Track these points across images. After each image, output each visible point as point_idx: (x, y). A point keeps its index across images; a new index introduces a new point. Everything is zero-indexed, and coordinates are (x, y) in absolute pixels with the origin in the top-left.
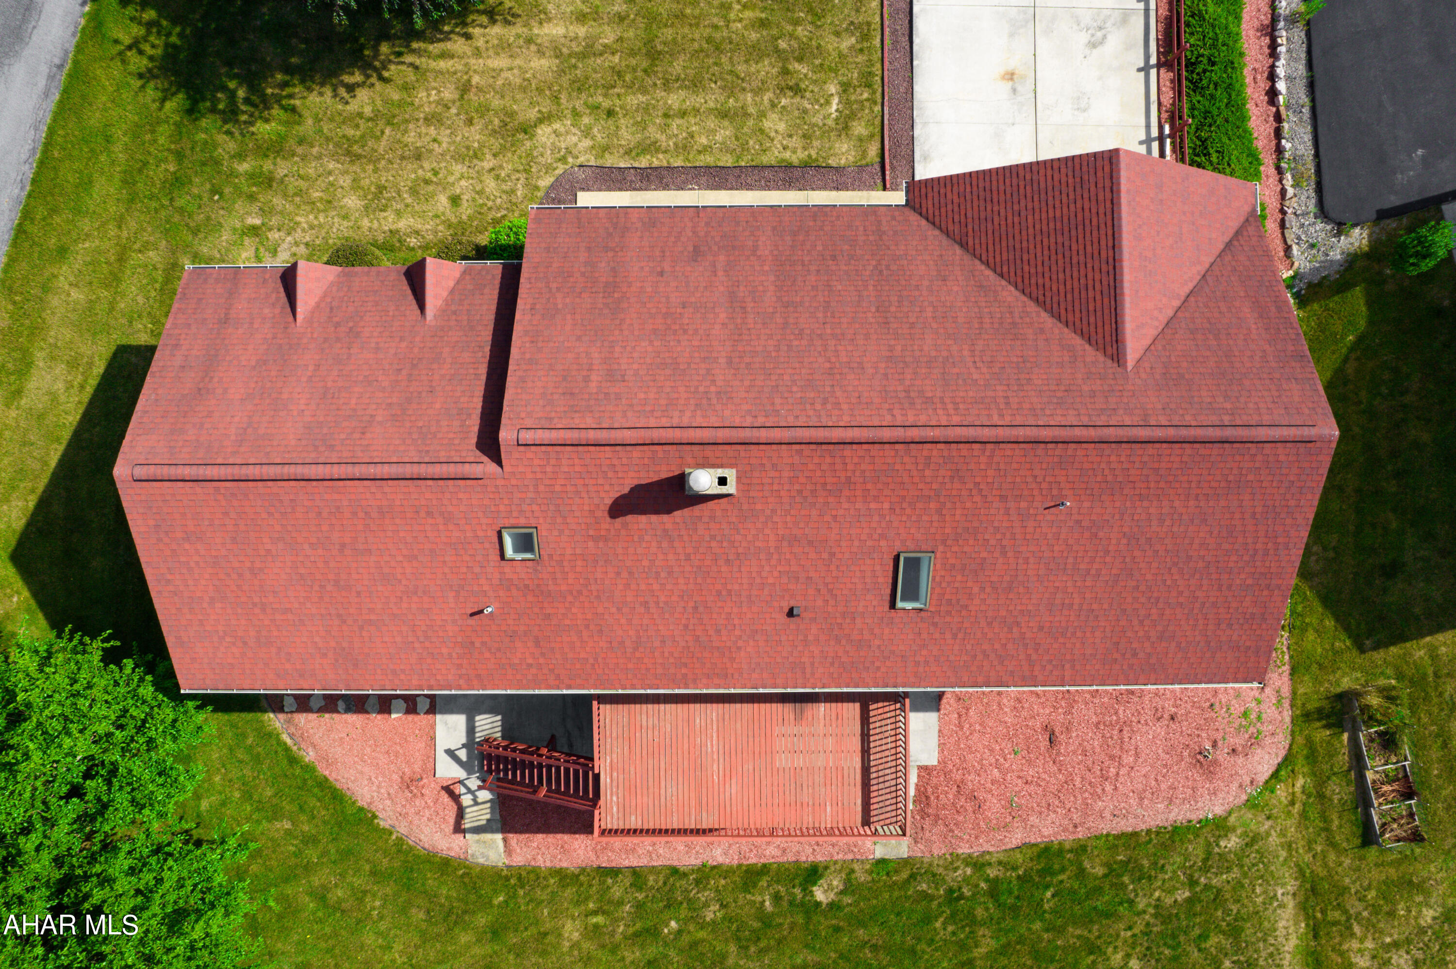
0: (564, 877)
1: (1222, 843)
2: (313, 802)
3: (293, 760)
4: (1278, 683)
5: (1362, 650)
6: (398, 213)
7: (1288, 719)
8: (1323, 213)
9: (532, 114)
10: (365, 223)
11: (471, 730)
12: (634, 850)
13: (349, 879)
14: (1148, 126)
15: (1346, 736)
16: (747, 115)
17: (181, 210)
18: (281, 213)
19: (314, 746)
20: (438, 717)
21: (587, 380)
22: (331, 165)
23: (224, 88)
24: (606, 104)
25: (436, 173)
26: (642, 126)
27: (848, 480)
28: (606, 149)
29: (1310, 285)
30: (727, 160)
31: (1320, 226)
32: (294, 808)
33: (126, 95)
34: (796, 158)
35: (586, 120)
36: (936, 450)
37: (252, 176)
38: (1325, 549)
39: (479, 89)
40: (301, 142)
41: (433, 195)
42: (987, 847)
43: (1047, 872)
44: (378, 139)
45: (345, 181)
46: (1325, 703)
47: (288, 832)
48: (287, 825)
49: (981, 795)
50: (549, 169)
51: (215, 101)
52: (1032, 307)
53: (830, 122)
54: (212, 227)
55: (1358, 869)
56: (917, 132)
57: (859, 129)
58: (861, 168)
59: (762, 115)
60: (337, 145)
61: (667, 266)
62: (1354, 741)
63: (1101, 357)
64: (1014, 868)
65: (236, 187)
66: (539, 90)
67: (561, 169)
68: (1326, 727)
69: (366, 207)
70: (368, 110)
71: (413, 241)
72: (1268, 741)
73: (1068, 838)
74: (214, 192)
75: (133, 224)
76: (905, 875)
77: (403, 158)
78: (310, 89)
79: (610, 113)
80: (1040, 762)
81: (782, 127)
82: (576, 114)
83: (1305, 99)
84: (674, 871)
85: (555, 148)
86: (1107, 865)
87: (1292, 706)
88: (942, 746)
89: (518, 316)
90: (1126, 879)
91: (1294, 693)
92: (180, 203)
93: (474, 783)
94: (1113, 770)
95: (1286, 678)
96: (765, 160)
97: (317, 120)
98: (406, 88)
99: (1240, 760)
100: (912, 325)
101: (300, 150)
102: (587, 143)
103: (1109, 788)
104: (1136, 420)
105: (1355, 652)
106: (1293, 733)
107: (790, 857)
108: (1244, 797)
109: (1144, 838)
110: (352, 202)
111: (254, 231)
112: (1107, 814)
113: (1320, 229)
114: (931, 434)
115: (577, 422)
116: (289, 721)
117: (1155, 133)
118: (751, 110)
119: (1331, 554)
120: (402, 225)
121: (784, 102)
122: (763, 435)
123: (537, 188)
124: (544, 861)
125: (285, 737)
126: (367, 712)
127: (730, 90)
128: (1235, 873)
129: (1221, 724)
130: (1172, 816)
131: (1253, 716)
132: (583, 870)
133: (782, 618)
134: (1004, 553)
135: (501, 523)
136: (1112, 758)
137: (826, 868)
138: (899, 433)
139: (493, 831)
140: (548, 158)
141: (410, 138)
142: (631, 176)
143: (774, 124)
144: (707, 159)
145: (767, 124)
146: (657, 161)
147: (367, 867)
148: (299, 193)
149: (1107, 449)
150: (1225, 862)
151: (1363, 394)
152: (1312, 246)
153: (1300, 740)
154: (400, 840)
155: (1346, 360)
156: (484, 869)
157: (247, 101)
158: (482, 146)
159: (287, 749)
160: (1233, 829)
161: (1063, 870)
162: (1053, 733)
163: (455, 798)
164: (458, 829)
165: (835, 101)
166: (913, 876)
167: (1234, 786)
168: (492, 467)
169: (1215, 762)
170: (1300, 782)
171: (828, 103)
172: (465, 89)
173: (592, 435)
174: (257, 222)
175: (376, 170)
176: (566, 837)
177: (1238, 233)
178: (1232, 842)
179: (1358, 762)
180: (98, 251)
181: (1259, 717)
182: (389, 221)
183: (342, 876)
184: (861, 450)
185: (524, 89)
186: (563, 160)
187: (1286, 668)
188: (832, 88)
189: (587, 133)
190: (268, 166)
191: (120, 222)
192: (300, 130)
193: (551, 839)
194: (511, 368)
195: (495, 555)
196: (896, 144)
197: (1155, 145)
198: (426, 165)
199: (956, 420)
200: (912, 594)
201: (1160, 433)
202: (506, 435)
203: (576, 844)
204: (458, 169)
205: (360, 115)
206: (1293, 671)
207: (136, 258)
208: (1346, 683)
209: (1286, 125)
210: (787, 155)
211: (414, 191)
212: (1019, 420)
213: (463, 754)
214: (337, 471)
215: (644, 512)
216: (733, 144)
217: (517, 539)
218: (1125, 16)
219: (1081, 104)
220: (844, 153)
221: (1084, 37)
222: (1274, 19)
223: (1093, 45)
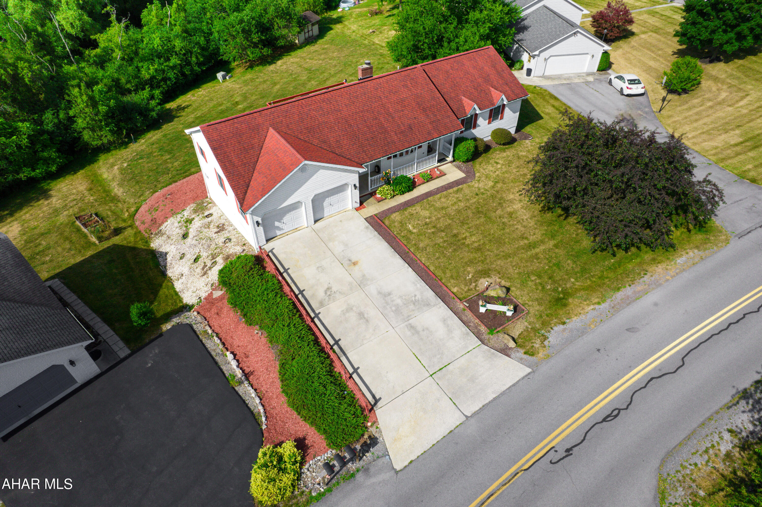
24: (481, 196)
26: (465, 196)
28: (469, 187)
30: (431, 200)
31: (188, 324)
34: (411, 209)
35: (482, 190)
50: (480, 177)
53: (407, 222)
57: (396, 225)
58: (387, 216)
59: (431, 214)
67: (477, 178)
79: (477, 195)
81: (422, 214)
82: (486, 190)
85: (484, 182)
96: (419, 205)
102: (476, 186)
113: (187, 322)
118: (435, 213)
121: (428, 220)
127: (447, 215)
140: (483, 179)
142: (455, 185)
143: (425, 213)
144: (437, 197)
145: (427, 212)
146: (451, 190)
165: (411, 228)
171: (413, 226)
186: (479, 180)
188: (415, 231)
189: (479, 188)
209: (222, 346)
210: (414, 209)
216: (433, 203)
218: (322, 304)
219: (321, 269)
220: (396, 216)
221: (334, 289)
222: (247, 379)
223: (328, 289)
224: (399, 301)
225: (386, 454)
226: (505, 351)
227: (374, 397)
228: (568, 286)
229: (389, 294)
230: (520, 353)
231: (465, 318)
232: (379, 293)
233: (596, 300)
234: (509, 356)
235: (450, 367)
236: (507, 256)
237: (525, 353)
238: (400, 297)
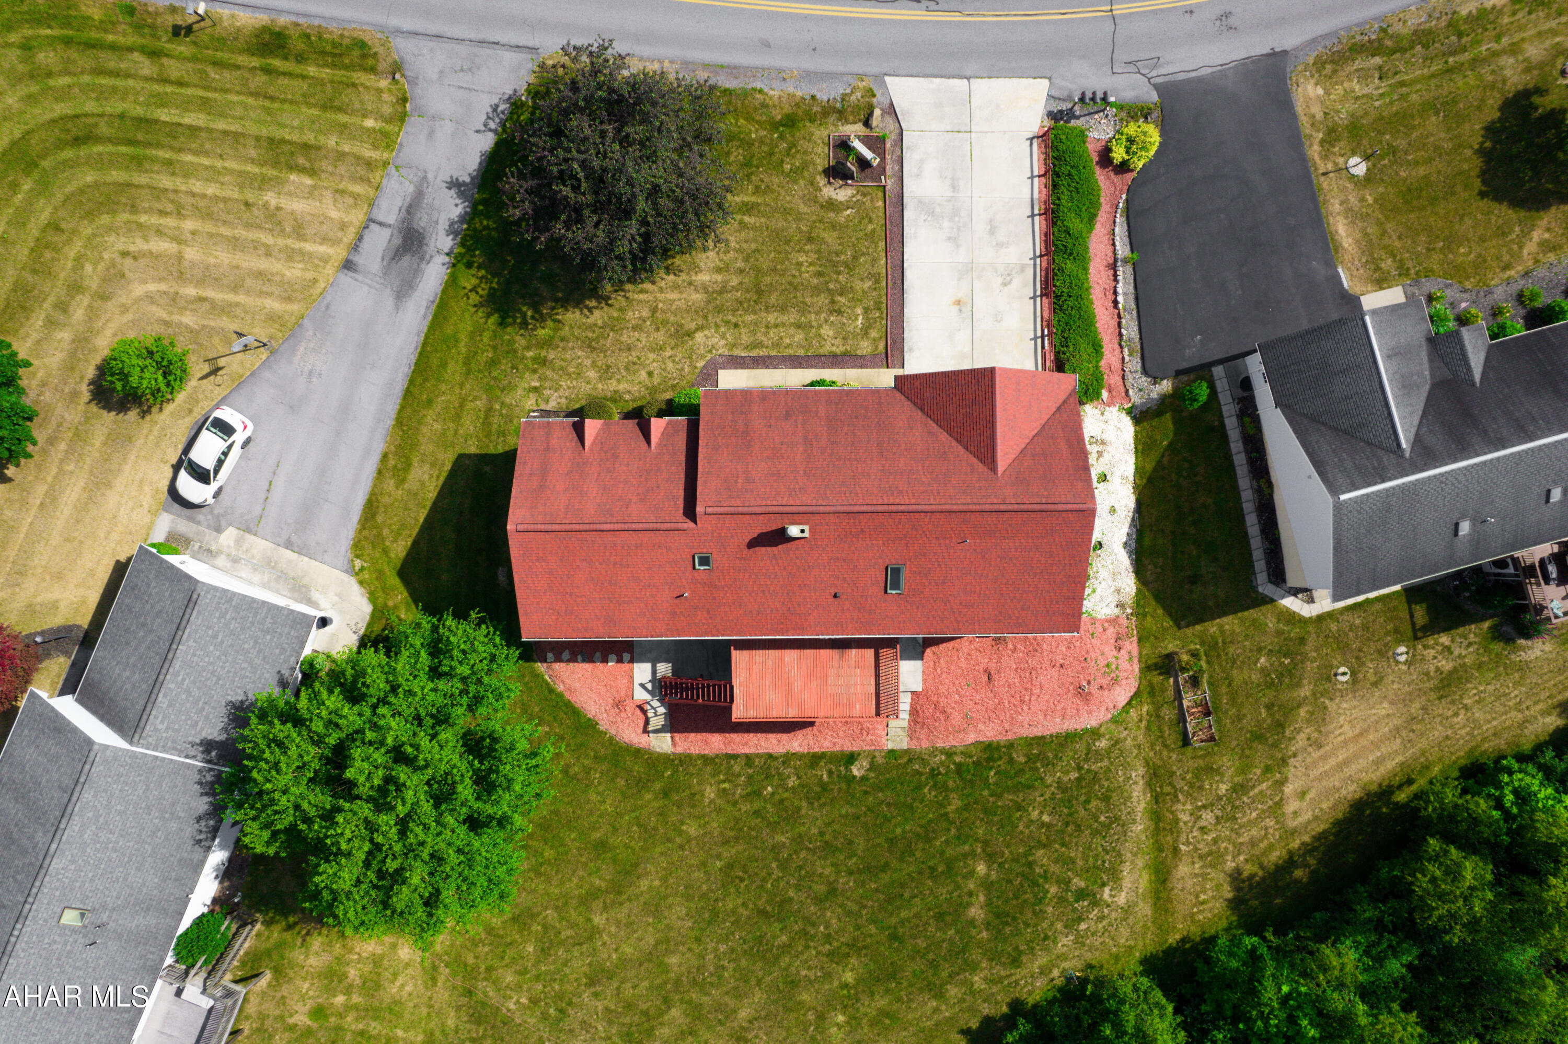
0: (707, 760)
1: (1097, 744)
2: (562, 715)
3: (551, 691)
4: (1129, 648)
5: (1180, 628)
6: (618, 381)
7: (1137, 670)
8: (1145, 372)
9: (693, 326)
10: (600, 386)
11: (654, 672)
12: (746, 743)
13: (582, 761)
14: (1035, 330)
15: (1171, 680)
16: (812, 327)
17: (495, 378)
18: (551, 380)
19: (563, 682)
20: (635, 665)
21: (736, 482)
22: (580, 353)
23: (519, 310)
24: (734, 320)
25: (639, 358)
26: (754, 333)
27: (862, 531)
28: (733, 346)
29: (1141, 412)
30: (801, 352)
31: (1144, 379)
32: (551, 719)
33: (467, 315)
34: (838, 350)
35: (723, 329)
36: (903, 516)
37: (535, 359)
38: (1155, 567)
39: (663, 311)
40: (562, 340)
41: (638, 371)
42: (954, 743)
43: (990, 759)
44: (606, 338)
45: (588, 362)
46: (1158, 660)
47: (547, 733)
48: (547, 729)
49: (949, 710)
50: (702, 357)
51: (515, 318)
52: (954, 443)
53: (858, 330)
54: (510, 387)
55: (1181, 761)
56: (906, 335)
57: (874, 334)
58: (875, 356)
59: (820, 326)
60: (583, 342)
61: (773, 422)
62: (1176, 682)
63: (986, 469)
64: (971, 757)
65: (526, 366)
66: (697, 312)
67: (709, 357)
68: (1160, 674)
69: (600, 377)
70: (600, 322)
71: (627, 397)
72: (1124, 682)
73: (1002, 738)
74: (513, 368)
75: (468, 386)
76: (905, 759)
77: (620, 350)
78: (567, 310)
79: (736, 325)
80: (983, 692)
81: (831, 333)
82: (717, 326)
83: (1133, 306)
84: (770, 756)
85: (705, 345)
86: (1026, 755)
87: (1139, 661)
88: (925, 680)
89: (700, 449)
90: (1039, 765)
91: (1140, 654)
92: (495, 374)
93: (656, 703)
94: (1027, 698)
95: (1135, 645)
96: (822, 351)
97: (571, 327)
98: (621, 310)
99: (1106, 693)
100: (894, 454)
101: (561, 345)
102: (723, 342)
103: (1025, 708)
104: (1000, 501)
105: (1175, 629)
106: (1140, 678)
107: (838, 748)
108: (1110, 716)
109: (1048, 740)
110: (592, 374)
111: (536, 389)
112: (1025, 724)
113: (1144, 381)
114: (901, 508)
115: (733, 503)
116: (549, 668)
117: (1039, 334)
118: (814, 324)
119: (1159, 570)
120: (621, 387)
121: (832, 319)
122: (822, 509)
123: (696, 367)
124: (695, 750)
125: (547, 677)
126: (593, 662)
127: (802, 312)
128: (1106, 763)
129: (1092, 670)
130: (1065, 726)
131: (1113, 667)
132: (717, 756)
133: (831, 599)
134: (939, 565)
135: (694, 551)
136: (1026, 689)
137: (859, 754)
138: (885, 508)
139: (666, 732)
140: (702, 351)
141: (624, 338)
142: (747, 361)
143: (827, 331)
144: (790, 352)
145: (823, 332)
146: (762, 352)
147: (592, 754)
148: (562, 369)
149: (986, 515)
150: (1100, 755)
151: (1173, 475)
152: (1140, 390)
153: (1144, 682)
154: (611, 738)
155: (1163, 456)
156: (660, 755)
157: (533, 317)
158: (665, 344)
159: (548, 684)
160: (1104, 735)
161: (1000, 758)
162: (990, 674)
163: (644, 712)
164: (645, 731)
165: (860, 318)
166: (910, 760)
167: (1103, 708)
168: (692, 525)
169: (1089, 693)
170: (1145, 708)
171: (856, 319)
172: (654, 310)
173: (741, 509)
174: (537, 384)
175: (605, 357)
176: (708, 735)
177: (1065, 402)
178: (1103, 744)
179: (1178, 696)
180: (449, 402)
181: (1117, 668)
182: (613, 385)
183: (578, 759)
184: (868, 516)
185: (687, 311)
186: (710, 351)
187: (1135, 638)
188: (859, 311)
189: (723, 337)
190: (543, 353)
191: (462, 386)
192: (561, 333)
193: (700, 736)
194: (699, 476)
195: (690, 567)
196: (894, 342)
197: (1039, 341)
198: (634, 354)
199: (913, 501)
200: (895, 585)
201: (1010, 507)
202: (699, 509)
203: (714, 739)
204: (652, 356)
205: (596, 325)
206: (1140, 640)
207: (470, 405)
208: (1171, 648)
209: (1123, 321)
210: (834, 349)
211: (627, 368)
212: (943, 501)
213: (649, 686)
214: (616, 527)
215: (764, 546)
216: (804, 343)
217: (700, 558)
218: (1023, 268)
219: (998, 318)
220: (865, 347)
221: (1000, 280)
222: (1116, 260)
223: (1005, 284)
224: (946, 224)
225: (1050, 97)
226: (891, 110)
227: (1031, 144)
228: (764, 133)
229: (949, 238)
230: (879, 99)
231: (897, 168)
232: (958, 246)
233: (758, 96)
234: (892, 104)
235: (949, 128)
236: (786, 212)
237: (874, 96)
238: (941, 228)
